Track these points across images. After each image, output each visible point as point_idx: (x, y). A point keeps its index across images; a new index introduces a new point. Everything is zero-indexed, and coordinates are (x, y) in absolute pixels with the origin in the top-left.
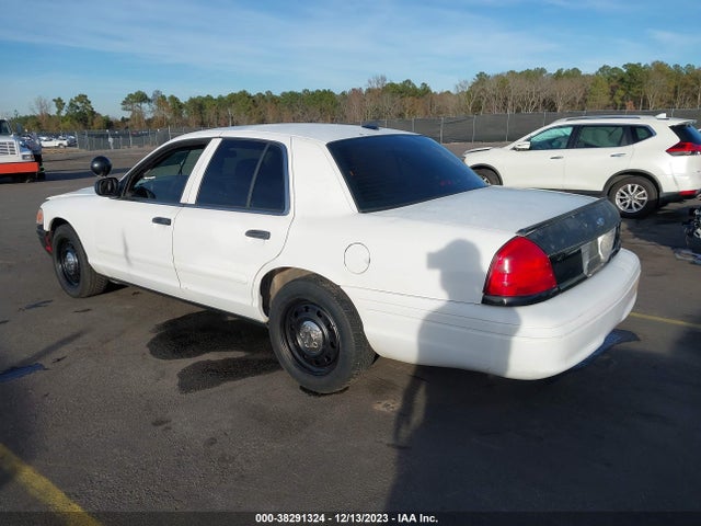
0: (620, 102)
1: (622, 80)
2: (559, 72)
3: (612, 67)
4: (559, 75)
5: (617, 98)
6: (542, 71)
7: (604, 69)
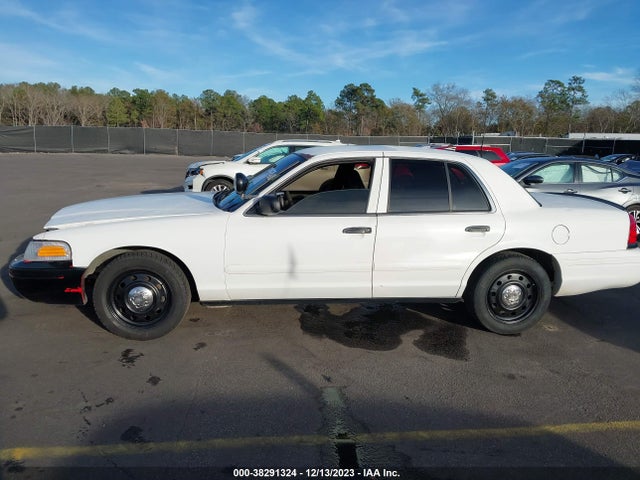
0: (136, 121)
1: (134, 102)
2: (74, 88)
3: (121, 90)
4: (74, 91)
5: (133, 117)
6: (56, 86)
7: (114, 91)
